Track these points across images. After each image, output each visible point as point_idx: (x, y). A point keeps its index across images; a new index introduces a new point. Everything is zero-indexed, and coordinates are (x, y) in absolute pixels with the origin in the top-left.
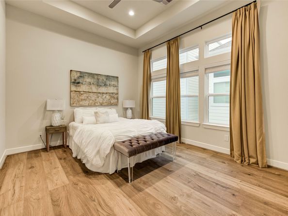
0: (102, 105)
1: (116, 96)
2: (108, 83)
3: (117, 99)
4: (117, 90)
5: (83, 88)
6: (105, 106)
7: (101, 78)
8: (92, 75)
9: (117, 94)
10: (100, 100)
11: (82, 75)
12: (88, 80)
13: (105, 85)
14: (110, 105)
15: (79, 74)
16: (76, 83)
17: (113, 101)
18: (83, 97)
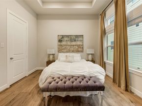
0: (73, 52)
1: (82, 47)
2: (77, 39)
3: (83, 48)
4: (83, 43)
5: (63, 43)
6: (75, 52)
7: (72, 37)
8: (68, 36)
9: (83, 45)
10: (72, 49)
11: (63, 37)
12: (66, 39)
13: (75, 41)
14: (78, 51)
15: (61, 37)
16: (60, 41)
17: (80, 49)
18: (63, 48)
